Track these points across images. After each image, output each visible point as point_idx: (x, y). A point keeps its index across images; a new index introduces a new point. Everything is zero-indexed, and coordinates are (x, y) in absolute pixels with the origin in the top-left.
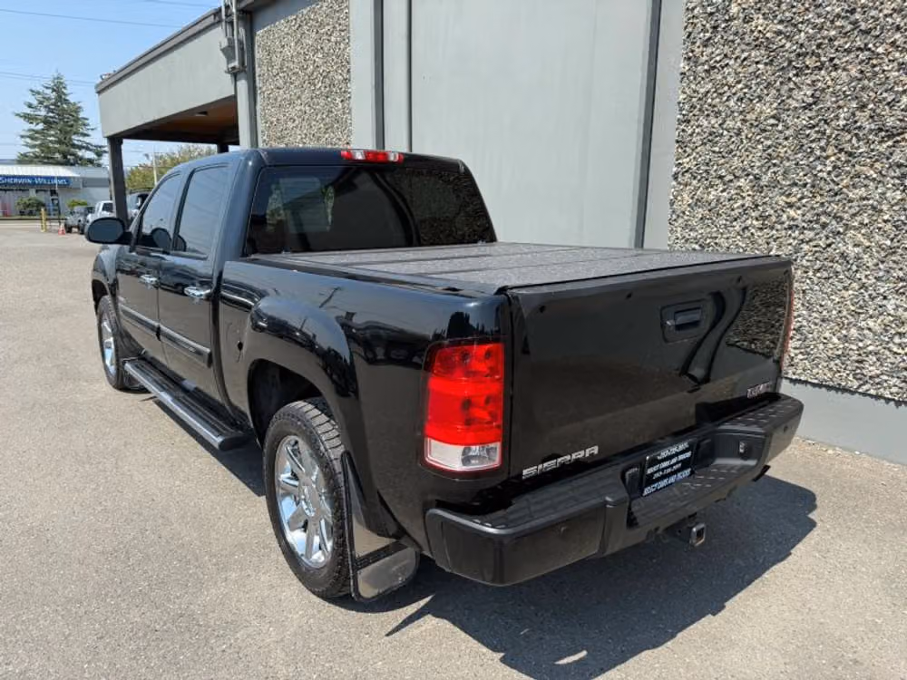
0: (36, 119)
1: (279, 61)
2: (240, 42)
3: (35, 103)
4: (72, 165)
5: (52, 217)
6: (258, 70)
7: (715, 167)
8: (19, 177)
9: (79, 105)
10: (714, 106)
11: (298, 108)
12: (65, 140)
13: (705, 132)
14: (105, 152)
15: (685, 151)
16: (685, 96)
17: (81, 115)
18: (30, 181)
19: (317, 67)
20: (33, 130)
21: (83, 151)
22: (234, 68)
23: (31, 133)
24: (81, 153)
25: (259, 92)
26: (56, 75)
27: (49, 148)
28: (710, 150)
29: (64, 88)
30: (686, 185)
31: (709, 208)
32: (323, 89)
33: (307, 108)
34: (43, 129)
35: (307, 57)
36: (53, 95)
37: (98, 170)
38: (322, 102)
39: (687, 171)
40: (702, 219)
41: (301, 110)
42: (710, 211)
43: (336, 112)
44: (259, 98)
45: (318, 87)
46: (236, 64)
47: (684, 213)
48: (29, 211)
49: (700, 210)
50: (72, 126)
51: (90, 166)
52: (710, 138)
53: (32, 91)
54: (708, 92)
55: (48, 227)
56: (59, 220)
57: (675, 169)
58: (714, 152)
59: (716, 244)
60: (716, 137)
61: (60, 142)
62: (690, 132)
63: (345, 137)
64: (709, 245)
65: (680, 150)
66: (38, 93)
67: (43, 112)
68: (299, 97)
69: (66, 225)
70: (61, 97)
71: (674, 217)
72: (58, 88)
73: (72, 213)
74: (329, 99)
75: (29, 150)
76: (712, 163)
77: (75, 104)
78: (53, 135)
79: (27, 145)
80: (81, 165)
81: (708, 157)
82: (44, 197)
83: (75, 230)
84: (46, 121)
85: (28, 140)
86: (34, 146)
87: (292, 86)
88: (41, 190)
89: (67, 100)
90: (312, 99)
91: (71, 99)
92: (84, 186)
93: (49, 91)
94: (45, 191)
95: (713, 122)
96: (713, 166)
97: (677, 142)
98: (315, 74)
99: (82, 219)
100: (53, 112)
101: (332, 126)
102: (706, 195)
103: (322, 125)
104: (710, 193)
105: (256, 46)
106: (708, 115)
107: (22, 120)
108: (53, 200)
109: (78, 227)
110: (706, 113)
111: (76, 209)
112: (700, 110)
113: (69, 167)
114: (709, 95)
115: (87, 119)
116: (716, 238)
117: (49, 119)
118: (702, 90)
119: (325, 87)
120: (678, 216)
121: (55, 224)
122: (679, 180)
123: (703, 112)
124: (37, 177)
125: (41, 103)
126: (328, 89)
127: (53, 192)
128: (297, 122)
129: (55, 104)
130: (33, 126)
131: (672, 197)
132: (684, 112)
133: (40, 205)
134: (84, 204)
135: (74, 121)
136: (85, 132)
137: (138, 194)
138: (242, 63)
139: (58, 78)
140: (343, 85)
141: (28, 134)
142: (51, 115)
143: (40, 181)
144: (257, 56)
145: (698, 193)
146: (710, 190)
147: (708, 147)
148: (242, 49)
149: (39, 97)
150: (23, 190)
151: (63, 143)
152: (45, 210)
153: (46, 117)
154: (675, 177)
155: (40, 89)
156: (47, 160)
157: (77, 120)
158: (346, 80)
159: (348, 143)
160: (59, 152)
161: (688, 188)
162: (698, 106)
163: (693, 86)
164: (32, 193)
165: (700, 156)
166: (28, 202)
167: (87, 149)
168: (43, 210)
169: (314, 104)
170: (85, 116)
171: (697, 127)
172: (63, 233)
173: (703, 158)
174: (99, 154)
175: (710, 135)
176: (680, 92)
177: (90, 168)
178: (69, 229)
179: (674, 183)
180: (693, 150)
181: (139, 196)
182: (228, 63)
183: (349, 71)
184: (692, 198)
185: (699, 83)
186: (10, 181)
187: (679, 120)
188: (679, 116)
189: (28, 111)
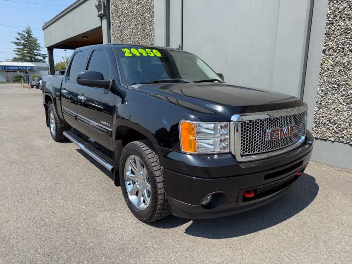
0: (20, 44)
1: (121, 10)
2: (104, 3)
3: (19, 38)
4: (34, 62)
5: (26, 82)
6: (111, 15)
7: (348, 46)
8: (13, 66)
9: (36, 39)
10: (349, 15)
11: (129, 30)
12: (31, 52)
13: (342, 29)
14: (47, 57)
15: (330, 39)
16: (331, 11)
17: (37, 42)
18: (17, 68)
19: (138, 11)
20: (19, 49)
21: (38, 56)
22: (101, 14)
23: (18, 49)
24: (37, 57)
25: (112, 24)
26: (27, 27)
27: (25, 55)
28: (345, 37)
29: (31, 32)
30: (330, 55)
31: (343, 66)
32: (141, 21)
33: (133, 30)
34: (23, 48)
35: (134, 7)
36: (27, 35)
37: (44, 63)
38: (140, 27)
39: (331, 49)
40: (339, 72)
41: (131, 31)
42: (344, 68)
43: (147, 31)
44: (112, 27)
45: (138, 20)
46: (102, 12)
47: (328, 69)
48: (17, 80)
49: (338, 68)
50: (34, 47)
51: (41, 62)
52: (345, 31)
53: (18, 33)
54: (344, 8)
55: (24, 86)
56: (28, 83)
57: (324, 48)
58: (347, 38)
59: (347, 84)
60: (349, 30)
61: (29, 53)
62: (333, 29)
63: (151, 41)
64: (342, 85)
65: (327, 38)
66: (21, 34)
67: (22, 42)
68: (130, 25)
69: (31, 85)
70: (29, 35)
71: (323, 71)
72: (28, 32)
73: (33, 80)
74: (144, 25)
75: (17, 56)
76: (346, 44)
77: (35, 38)
78: (26, 51)
79: (16, 54)
80: (37, 62)
81: (344, 41)
82: (23, 74)
83: (35, 87)
84: (24, 45)
85: (17, 52)
86: (19, 55)
87: (127, 21)
88: (22, 72)
89: (32, 37)
90: (136, 26)
91: (33, 36)
92: (38, 70)
93: (25, 33)
94: (23, 72)
95: (347, 23)
96: (346, 45)
97: (326, 34)
98: (137, 14)
99: (37, 82)
100: (26, 41)
101: (145, 37)
102: (342, 60)
103: (140, 37)
104: (344, 58)
105: (111, 5)
106: (344, 20)
107: (14, 44)
108: (26, 75)
109: (36, 86)
110: (343, 18)
111: (35, 78)
112: (340, 17)
113: (33, 63)
114: (346, 9)
115: (39, 44)
116: (347, 81)
117: (25, 44)
118: (342, 7)
119: (142, 20)
120: (325, 71)
121: (27, 85)
122: (326, 53)
123: (342, 18)
124: (20, 66)
125: (22, 38)
126: (143, 21)
127: (26, 72)
128: (129, 36)
129: (27, 38)
130: (18, 47)
131: (322, 62)
132: (330, 19)
133: (21, 77)
134: (38, 77)
135: (35, 45)
136: (39, 49)
137: (60, 71)
138: (104, 11)
139: (28, 28)
140: (150, 19)
141: (17, 50)
142: (25, 42)
143: (22, 68)
144: (111, 9)
145: (337, 59)
146: (344, 57)
147: (344, 36)
148: (104, 6)
149: (21, 35)
150: (15, 72)
151: (30, 53)
152: (23, 79)
153: (23, 43)
154: (324, 51)
155: (22, 32)
156: (24, 60)
157: (36, 44)
158: (152, 16)
159: (152, 44)
160: (29, 57)
161: (331, 57)
162: (339, 16)
163: (336, 6)
164: (18, 73)
165: (339, 40)
166: (16, 76)
167: (40, 56)
168: (22, 79)
169: (136, 28)
170: (39, 43)
171: (338, 26)
172: (30, 88)
173: (340, 41)
174: (44, 58)
175: (346, 29)
176: (328, 9)
177: (41, 63)
178: (32, 87)
179: (323, 55)
180: (335, 38)
181: (60, 72)
182: (98, 12)
183: (153, 12)
184: (334, 62)
185: (340, 4)
186: (9, 68)
187: (327, 23)
188: (327, 21)
189: (17, 41)
